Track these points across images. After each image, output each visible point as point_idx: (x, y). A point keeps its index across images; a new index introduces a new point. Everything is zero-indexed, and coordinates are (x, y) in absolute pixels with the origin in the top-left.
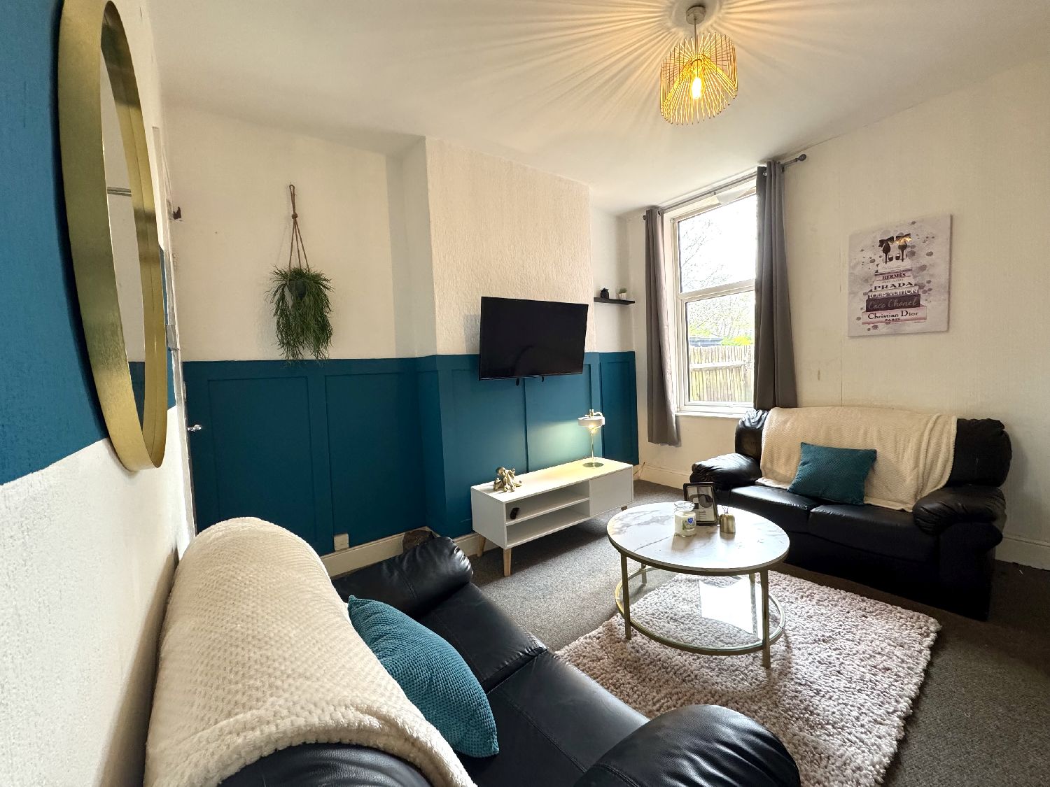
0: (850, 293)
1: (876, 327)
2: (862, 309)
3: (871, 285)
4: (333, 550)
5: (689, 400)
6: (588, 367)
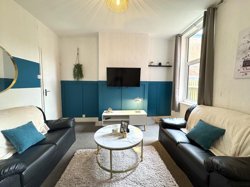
0: (236, 59)
1: (246, 74)
2: (241, 65)
3: (246, 54)
4: (82, 117)
5: (187, 98)
6: (144, 85)
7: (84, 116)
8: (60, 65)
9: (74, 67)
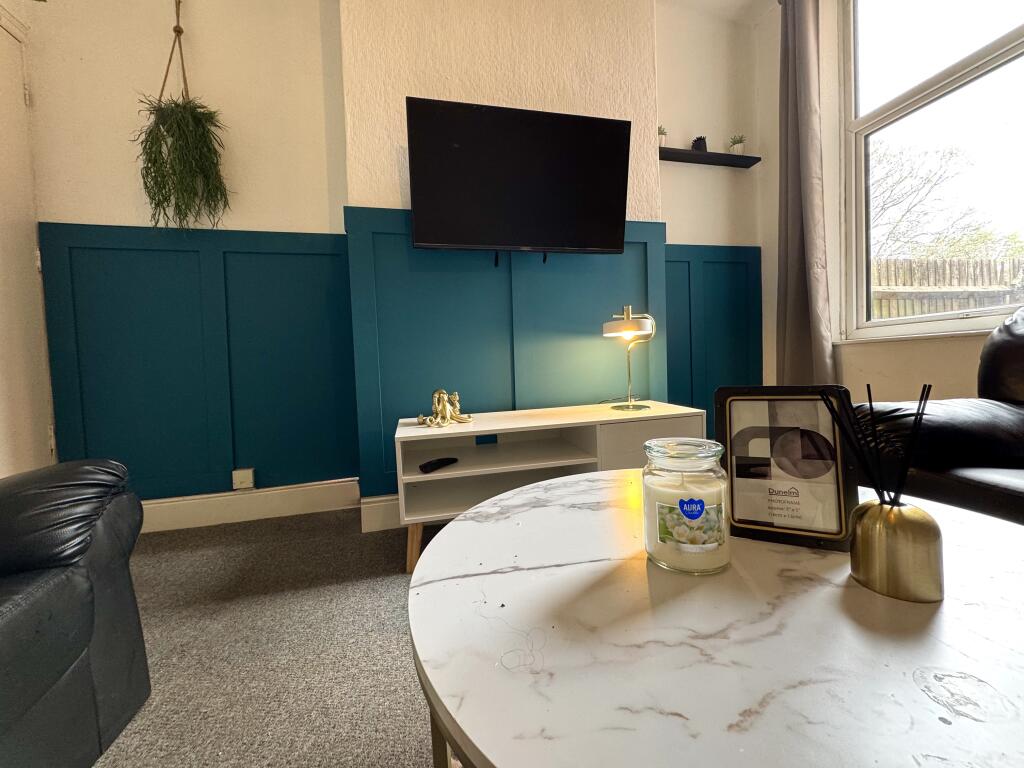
4: (228, 486)
5: (869, 318)
6: (642, 247)
7: (243, 477)
8: (29, 100)
9: (147, 121)
